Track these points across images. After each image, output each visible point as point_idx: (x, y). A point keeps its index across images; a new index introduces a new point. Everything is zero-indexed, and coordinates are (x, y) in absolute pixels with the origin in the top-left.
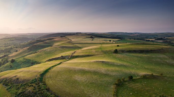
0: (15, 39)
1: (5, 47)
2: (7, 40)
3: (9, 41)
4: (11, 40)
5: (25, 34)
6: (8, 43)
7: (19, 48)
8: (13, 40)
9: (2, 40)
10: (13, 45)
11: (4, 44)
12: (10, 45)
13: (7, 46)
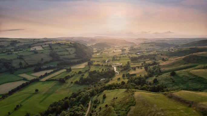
0: (155, 44)
1: (147, 52)
2: (148, 45)
3: (149, 46)
4: (151, 45)
5: (163, 39)
6: (149, 48)
7: (165, 55)
8: (153, 46)
9: (143, 45)
10: (155, 51)
11: (145, 48)
12: (152, 51)
13: (149, 52)
